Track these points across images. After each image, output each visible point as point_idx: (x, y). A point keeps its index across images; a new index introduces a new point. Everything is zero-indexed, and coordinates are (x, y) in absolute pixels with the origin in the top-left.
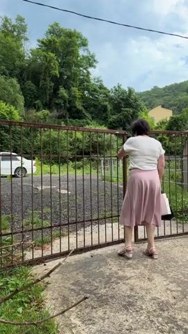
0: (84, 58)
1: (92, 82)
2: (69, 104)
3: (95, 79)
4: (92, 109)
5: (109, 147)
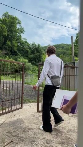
0: (19, 29)
1: (22, 40)
2: (11, 48)
3: (23, 39)
4: (21, 52)
5: (29, 69)
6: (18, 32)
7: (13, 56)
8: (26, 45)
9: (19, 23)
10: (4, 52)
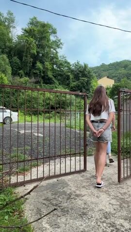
0: (53, 42)
1: (59, 58)
2: (43, 73)
3: (61, 57)
4: (59, 77)
5: (71, 104)
6: (52, 48)
7: (46, 85)
8: (65, 67)
9: (54, 32)
10: (33, 80)
